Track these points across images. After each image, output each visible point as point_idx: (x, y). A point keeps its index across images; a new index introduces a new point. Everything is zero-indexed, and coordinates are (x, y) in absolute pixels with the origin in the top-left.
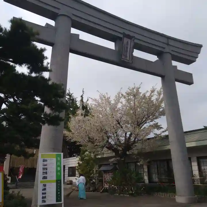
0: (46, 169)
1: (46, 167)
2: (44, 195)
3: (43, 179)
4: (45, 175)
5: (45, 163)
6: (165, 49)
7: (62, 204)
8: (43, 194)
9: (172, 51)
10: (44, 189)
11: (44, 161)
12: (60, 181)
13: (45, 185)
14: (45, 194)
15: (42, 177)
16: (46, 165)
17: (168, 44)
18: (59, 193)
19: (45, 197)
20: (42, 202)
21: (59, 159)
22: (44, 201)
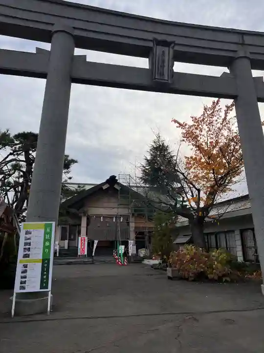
0: (30, 244)
1: (28, 241)
2: (23, 280)
3: (24, 257)
4: (27, 252)
5: (28, 236)
6: (237, 52)
7: (48, 291)
8: (22, 277)
9: (251, 53)
10: (25, 272)
11: (27, 233)
12: (49, 260)
13: (25, 266)
14: (25, 277)
15: (23, 255)
16: (29, 239)
17: (243, 44)
18: (45, 277)
19: (25, 282)
20: (20, 289)
21: (48, 230)
22: (22, 288)
